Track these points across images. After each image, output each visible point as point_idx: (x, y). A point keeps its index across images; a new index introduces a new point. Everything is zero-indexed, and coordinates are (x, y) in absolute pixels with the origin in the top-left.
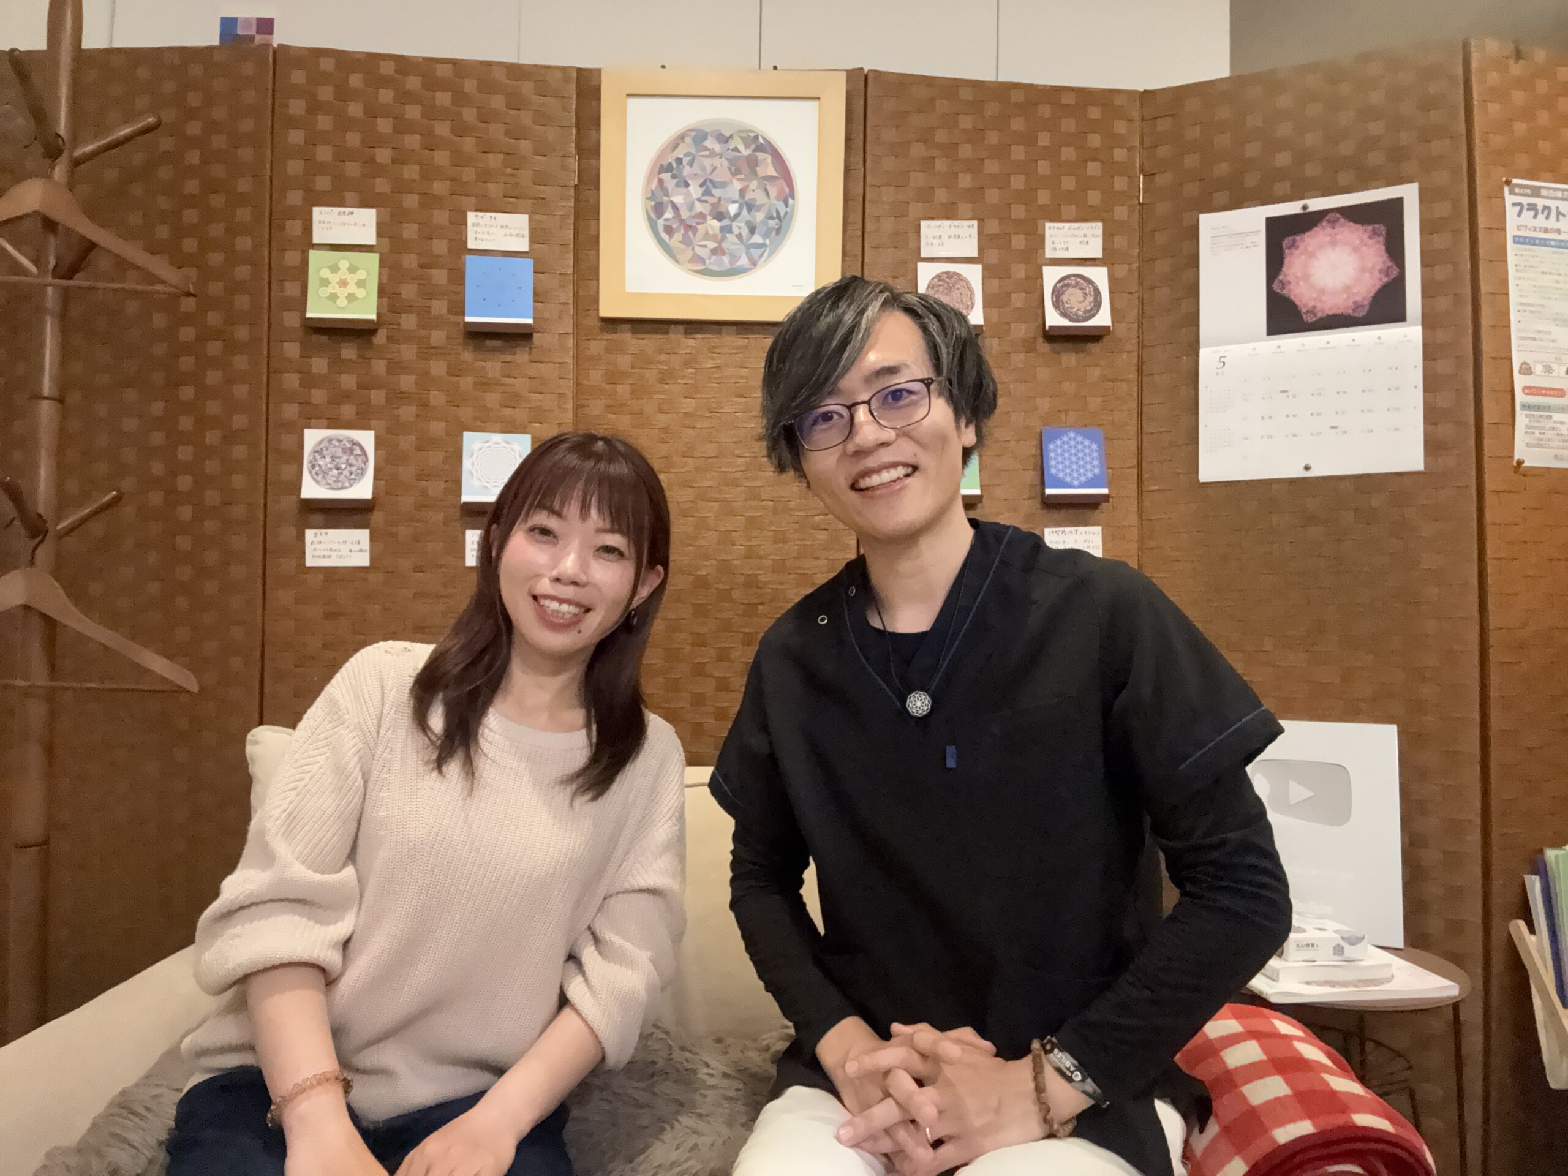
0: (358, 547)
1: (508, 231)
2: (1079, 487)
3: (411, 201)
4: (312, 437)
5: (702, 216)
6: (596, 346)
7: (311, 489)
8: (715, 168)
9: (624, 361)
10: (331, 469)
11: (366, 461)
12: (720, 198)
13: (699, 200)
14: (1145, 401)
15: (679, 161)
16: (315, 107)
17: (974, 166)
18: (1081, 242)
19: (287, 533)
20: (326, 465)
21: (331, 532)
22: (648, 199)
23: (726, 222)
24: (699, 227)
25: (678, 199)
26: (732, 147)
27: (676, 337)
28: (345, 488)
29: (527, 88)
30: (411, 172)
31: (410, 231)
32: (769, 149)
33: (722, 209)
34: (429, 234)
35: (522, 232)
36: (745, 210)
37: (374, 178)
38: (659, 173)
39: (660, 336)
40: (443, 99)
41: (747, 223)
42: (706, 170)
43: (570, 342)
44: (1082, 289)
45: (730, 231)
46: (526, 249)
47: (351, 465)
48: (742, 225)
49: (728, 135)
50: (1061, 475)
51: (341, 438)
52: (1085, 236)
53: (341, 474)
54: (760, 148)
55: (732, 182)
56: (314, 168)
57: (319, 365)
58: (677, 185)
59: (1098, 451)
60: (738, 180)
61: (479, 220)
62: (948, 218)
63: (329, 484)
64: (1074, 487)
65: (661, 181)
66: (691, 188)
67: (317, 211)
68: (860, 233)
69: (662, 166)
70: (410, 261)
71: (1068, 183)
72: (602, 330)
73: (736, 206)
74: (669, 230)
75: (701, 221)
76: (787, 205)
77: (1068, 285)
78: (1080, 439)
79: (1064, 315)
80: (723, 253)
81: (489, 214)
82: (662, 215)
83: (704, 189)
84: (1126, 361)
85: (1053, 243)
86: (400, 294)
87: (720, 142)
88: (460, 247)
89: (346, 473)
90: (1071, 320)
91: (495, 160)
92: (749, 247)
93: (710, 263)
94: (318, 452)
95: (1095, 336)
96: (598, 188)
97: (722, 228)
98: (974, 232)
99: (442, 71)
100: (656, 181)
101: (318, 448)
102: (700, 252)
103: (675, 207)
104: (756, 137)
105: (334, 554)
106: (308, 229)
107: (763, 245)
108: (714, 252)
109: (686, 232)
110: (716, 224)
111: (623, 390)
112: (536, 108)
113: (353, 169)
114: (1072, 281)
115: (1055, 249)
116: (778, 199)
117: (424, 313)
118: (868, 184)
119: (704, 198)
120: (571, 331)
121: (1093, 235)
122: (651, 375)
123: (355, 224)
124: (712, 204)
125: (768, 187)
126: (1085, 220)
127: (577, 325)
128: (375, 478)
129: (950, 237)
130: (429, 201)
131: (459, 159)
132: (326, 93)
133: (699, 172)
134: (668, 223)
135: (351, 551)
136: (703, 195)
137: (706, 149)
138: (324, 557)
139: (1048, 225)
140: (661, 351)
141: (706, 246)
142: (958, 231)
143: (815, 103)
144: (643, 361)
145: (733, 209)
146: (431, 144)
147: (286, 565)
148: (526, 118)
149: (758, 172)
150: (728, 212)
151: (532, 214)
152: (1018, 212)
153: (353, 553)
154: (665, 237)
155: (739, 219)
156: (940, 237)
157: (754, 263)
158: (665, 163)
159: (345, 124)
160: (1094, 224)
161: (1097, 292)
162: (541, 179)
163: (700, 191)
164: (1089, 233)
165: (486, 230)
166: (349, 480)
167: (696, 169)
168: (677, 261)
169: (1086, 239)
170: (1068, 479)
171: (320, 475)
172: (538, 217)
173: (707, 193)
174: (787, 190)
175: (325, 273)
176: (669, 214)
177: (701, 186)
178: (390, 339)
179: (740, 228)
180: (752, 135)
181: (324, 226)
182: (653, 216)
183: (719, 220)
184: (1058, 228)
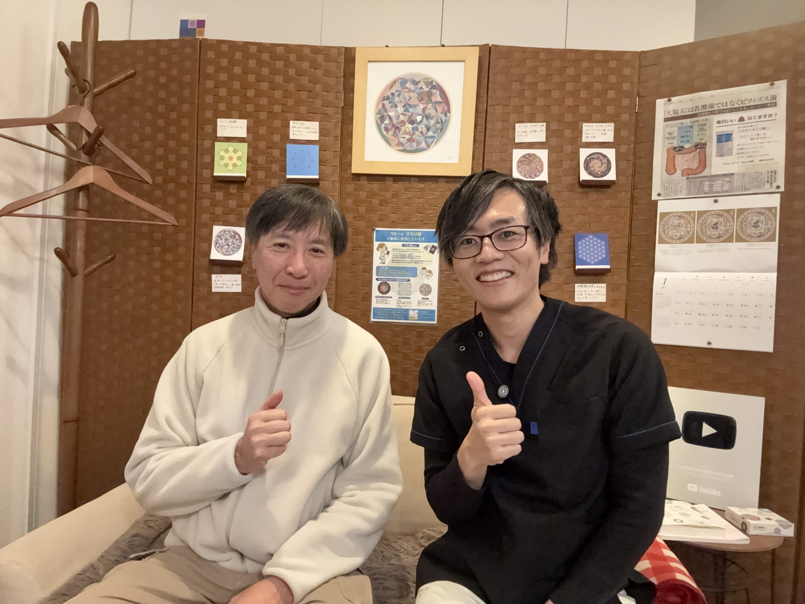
0: (236, 283)
1: (309, 130)
2: (594, 264)
3: (263, 116)
4: (217, 229)
5: (403, 122)
6: (350, 187)
7: (215, 255)
8: (411, 98)
9: (363, 195)
10: (224, 245)
11: (241, 242)
12: (412, 113)
13: (402, 114)
14: (633, 218)
15: (393, 94)
16: (219, 69)
17: (546, 94)
18: (602, 134)
19: (204, 275)
20: (222, 243)
21: (223, 275)
22: (377, 114)
23: (415, 125)
24: (401, 128)
25: (392, 114)
26: (419, 87)
27: (389, 182)
28: (231, 255)
29: (320, 58)
30: (264, 101)
31: (263, 130)
32: (438, 88)
33: (413, 118)
34: (272, 131)
35: (316, 131)
36: (425, 119)
37: (246, 104)
38: (383, 100)
39: (381, 182)
40: (280, 64)
41: (426, 126)
42: (406, 99)
43: (338, 185)
44: (601, 160)
45: (417, 130)
46: (317, 138)
47: (234, 244)
48: (423, 126)
49: (418, 81)
50: (585, 258)
51: (230, 231)
52: (604, 130)
53: (229, 248)
54: (433, 87)
55: (419, 105)
56: (218, 100)
57: (219, 195)
58: (391, 107)
59: (605, 245)
60: (423, 104)
61: (296, 125)
62: (530, 122)
63: (223, 252)
64: (591, 265)
65: (383, 105)
66: (398, 108)
67: (219, 120)
68: (484, 130)
69: (384, 97)
70: (262, 145)
71: (597, 102)
72: (353, 179)
73: (421, 117)
74: (387, 129)
75: (402, 125)
76: (446, 117)
77: (593, 158)
78: (595, 239)
79: (590, 174)
80: (413, 141)
81: (300, 122)
82: (384, 121)
83: (405, 108)
84: (624, 197)
85: (587, 134)
86: (257, 161)
87: (413, 84)
88: (286, 138)
89: (231, 247)
90: (594, 176)
91: (304, 95)
92: (426, 138)
93: (407, 146)
94: (219, 237)
95: (608, 185)
96: (353, 108)
97: (413, 129)
98: (544, 128)
99: (280, 50)
100: (381, 105)
101: (219, 235)
102: (402, 140)
103: (390, 118)
104: (432, 81)
105: (225, 286)
106: (215, 130)
107: (434, 137)
108: (409, 140)
109: (395, 130)
110: (410, 126)
111: (362, 209)
112: (325, 68)
113: (236, 100)
114: (595, 156)
115: (587, 137)
116: (441, 113)
117: (268, 170)
118: (489, 104)
119: (405, 113)
120: (338, 180)
121: (609, 130)
122: (376, 202)
123: (237, 127)
124: (408, 116)
125: (437, 107)
126: (605, 122)
127: (341, 177)
128: (245, 251)
129: (531, 132)
130: (272, 115)
131: (287, 94)
132: (224, 62)
133: (403, 100)
134: (386, 126)
135: (233, 285)
136: (405, 111)
137: (407, 88)
138: (220, 287)
139: (584, 124)
140: (381, 190)
141: (405, 138)
142: (535, 129)
143: (463, 64)
144: (372, 195)
145: (419, 118)
146: (273, 87)
147: (203, 291)
148: (319, 73)
149: (432, 100)
150: (416, 120)
151: (321, 122)
152: (569, 118)
153: (234, 286)
154: (385, 133)
155: (422, 123)
156: (526, 132)
157: (429, 146)
158: (386, 95)
159: (232, 77)
160: (610, 124)
161: (609, 162)
162: (326, 104)
163: (403, 109)
164: (607, 128)
165: (299, 130)
166: (233, 251)
167: (401, 98)
168: (390, 145)
169: (605, 132)
170: (588, 260)
171: (220, 248)
172: (323, 123)
173: (406, 110)
174: (446, 109)
175: (222, 153)
176: (387, 122)
177: (403, 107)
178: (252, 183)
179: (422, 128)
180: (430, 80)
181: (223, 128)
182: (379, 123)
183: (412, 124)
184: (590, 126)
